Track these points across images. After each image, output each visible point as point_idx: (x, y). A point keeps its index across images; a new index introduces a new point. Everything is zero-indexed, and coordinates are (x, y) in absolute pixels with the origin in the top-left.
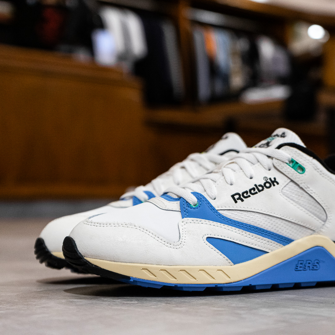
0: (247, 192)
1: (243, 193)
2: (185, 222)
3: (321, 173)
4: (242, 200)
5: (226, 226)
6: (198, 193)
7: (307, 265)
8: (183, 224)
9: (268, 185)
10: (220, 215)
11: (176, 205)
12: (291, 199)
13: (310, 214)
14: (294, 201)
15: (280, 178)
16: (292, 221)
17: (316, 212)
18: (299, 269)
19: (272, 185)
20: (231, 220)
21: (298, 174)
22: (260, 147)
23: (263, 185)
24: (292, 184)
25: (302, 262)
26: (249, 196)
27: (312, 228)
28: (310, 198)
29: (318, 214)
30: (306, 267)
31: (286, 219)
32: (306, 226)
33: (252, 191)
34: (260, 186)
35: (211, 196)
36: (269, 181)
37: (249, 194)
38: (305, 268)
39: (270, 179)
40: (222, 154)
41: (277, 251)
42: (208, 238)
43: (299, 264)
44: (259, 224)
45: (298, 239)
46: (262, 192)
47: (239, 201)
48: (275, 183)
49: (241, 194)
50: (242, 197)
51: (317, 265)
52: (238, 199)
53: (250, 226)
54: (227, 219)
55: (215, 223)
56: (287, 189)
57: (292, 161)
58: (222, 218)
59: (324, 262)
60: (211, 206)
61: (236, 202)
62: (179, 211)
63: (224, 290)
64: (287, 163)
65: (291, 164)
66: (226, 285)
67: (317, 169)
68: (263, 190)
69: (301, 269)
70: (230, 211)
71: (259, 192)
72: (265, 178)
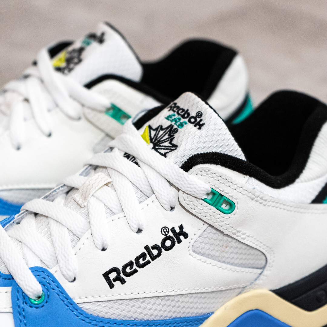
0: (130, 264)
1: (124, 267)
3: (261, 201)
4: (123, 282)
6: (43, 271)
10: (82, 313)
12: (208, 256)
13: (238, 269)
14: (213, 257)
19: (176, 242)
20: (102, 321)
21: (222, 214)
23: (160, 246)
26: (135, 271)
33: (141, 261)
34: (155, 247)
35: (68, 277)
36: (171, 234)
37: (135, 267)
39: (173, 230)
46: (158, 259)
47: (117, 284)
48: (182, 237)
49: (121, 269)
50: (122, 275)
52: (115, 280)
54: (96, 318)
57: (213, 193)
58: (87, 320)
61: (112, 286)
64: (203, 200)
67: (254, 198)
70: (102, 303)
71: (153, 260)
72: (164, 229)
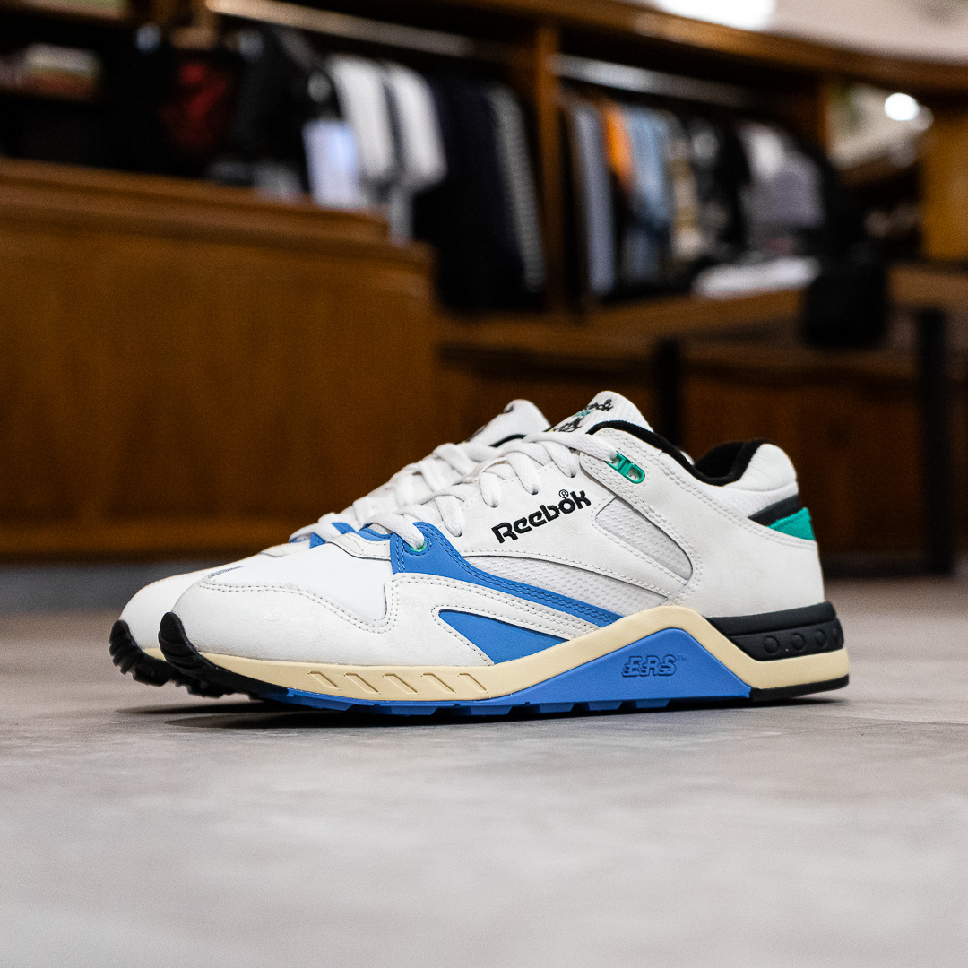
0: (523, 521)
1: (517, 523)
2: (398, 582)
3: (678, 481)
4: (515, 538)
5: (480, 588)
6: (427, 525)
7: (649, 665)
8: (393, 584)
9: (567, 506)
10: (468, 566)
11: (382, 549)
12: (615, 534)
13: (655, 563)
14: (621, 537)
15: (593, 492)
16: (618, 577)
17: (668, 560)
18: (631, 673)
19: (577, 507)
20: (490, 576)
21: (630, 483)
22: (561, 430)
23: (558, 507)
24: (617, 502)
25: (639, 659)
26: (529, 529)
27: (660, 592)
28: (655, 531)
29: (673, 563)
30: (647, 670)
31: (605, 573)
32: (648, 588)
33: (536, 520)
34: (552, 508)
35: (453, 530)
36: (570, 497)
37: (528, 524)
38: (645, 672)
39: (573, 494)
40: (497, 445)
41: (585, 637)
42: (441, 611)
43: (632, 663)
44: (547, 585)
45: (631, 614)
46: (554, 520)
47: (508, 539)
48: (583, 503)
49: (512, 525)
50: (513, 530)
51: (670, 665)
52: (505, 535)
53: (529, 587)
54: (483, 573)
55: (458, 583)
56: (608, 514)
57: (618, 458)
58: (474, 573)
59: (684, 659)
60: (452, 549)
61: (501, 541)
62: (387, 560)
63: (474, 713)
64: (607, 462)
65: (616, 465)
66: (476, 704)
67: (669, 473)
68: (556, 516)
69: (636, 673)
70: (490, 559)
71: (549, 520)
72: (562, 492)
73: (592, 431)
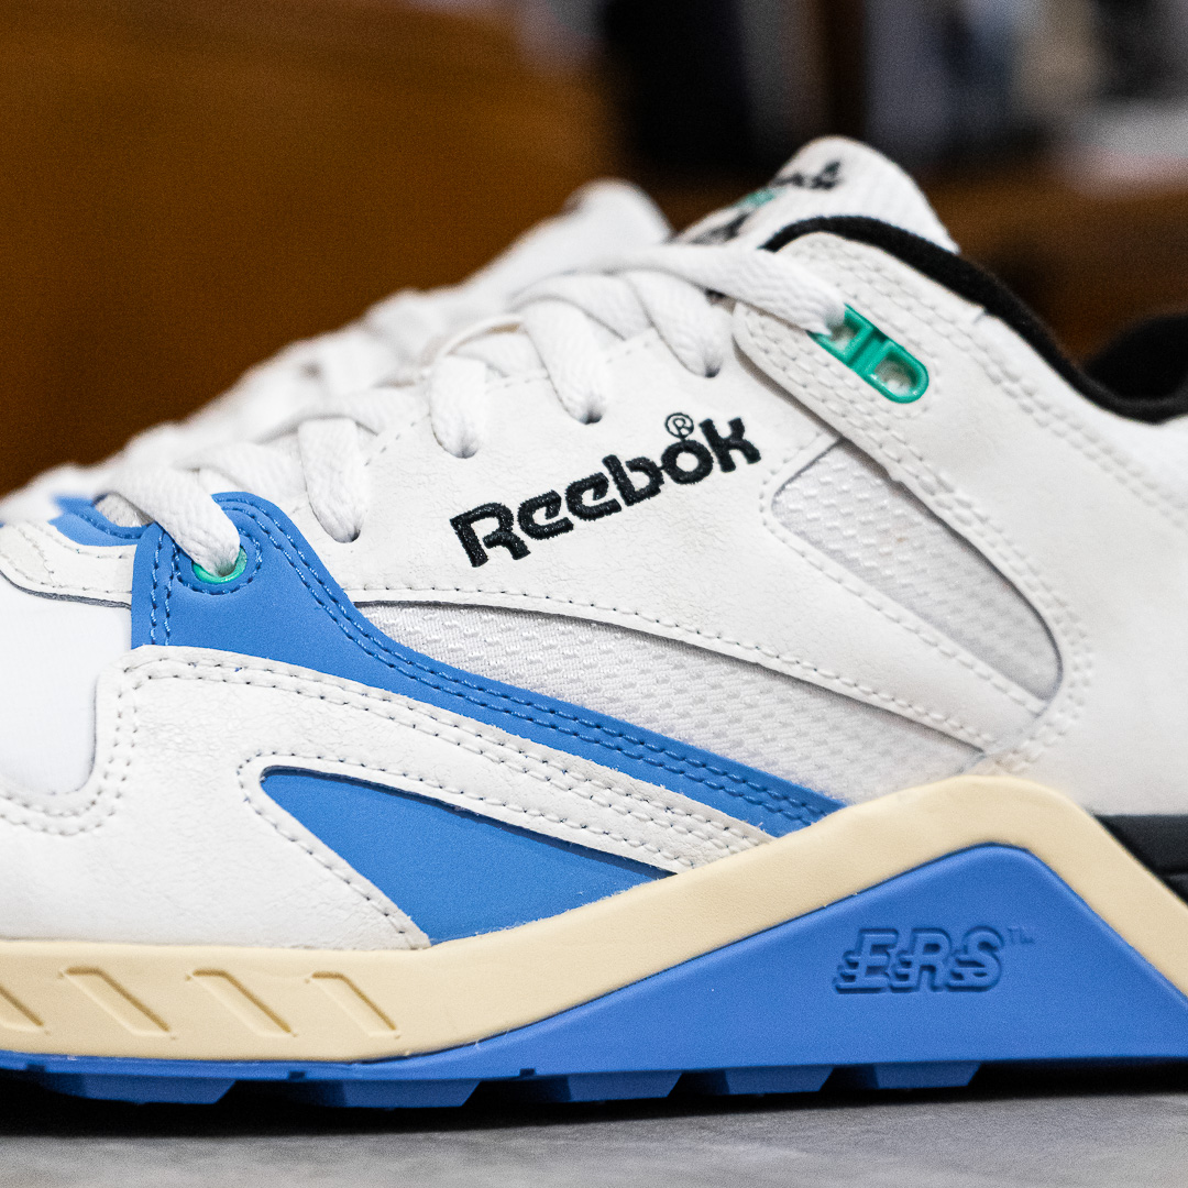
0: (550, 502)
1: (528, 508)
2: (141, 674)
3: (1027, 401)
4: (519, 551)
5: (400, 703)
6: (255, 502)
7: (919, 957)
8: (127, 682)
9: (687, 462)
10: (369, 632)
11: (112, 569)
12: (832, 553)
13: (948, 645)
14: (850, 564)
15: (767, 424)
16: (835, 685)
17: (987, 638)
18: (863, 980)
19: (716, 466)
20: (435, 668)
21: (883, 402)
24: (840, 458)
25: (888, 937)
26: (567, 526)
27: (961, 735)
28: (954, 550)
29: (1004, 647)
30: (913, 971)
31: (796, 672)
32: (927, 721)
33: (588, 499)
34: (640, 465)
35: (332, 521)
36: (698, 436)
37: (564, 512)
38: (905, 977)
39: (708, 427)
41: (725, 865)
42: (271, 773)
43: (867, 948)
44: (612, 700)
45: (871, 796)
46: (646, 502)
47: (497, 555)
48: (737, 456)
49: (515, 513)
50: (517, 529)
51: (984, 956)
52: (492, 541)
53: (554, 707)
54: (413, 658)
55: (330, 684)
56: (813, 492)
57: (849, 325)
58: (384, 656)
59: (1026, 941)
60: (324, 579)
61: (478, 558)
62: (122, 605)
63: (353, 1099)
64: (814, 336)
65: (844, 345)
66: (359, 1073)
67: (1001, 377)
68: (653, 490)
69: (878, 980)
70: (438, 613)
71: (629, 503)
72: (677, 419)
73: (775, 244)
